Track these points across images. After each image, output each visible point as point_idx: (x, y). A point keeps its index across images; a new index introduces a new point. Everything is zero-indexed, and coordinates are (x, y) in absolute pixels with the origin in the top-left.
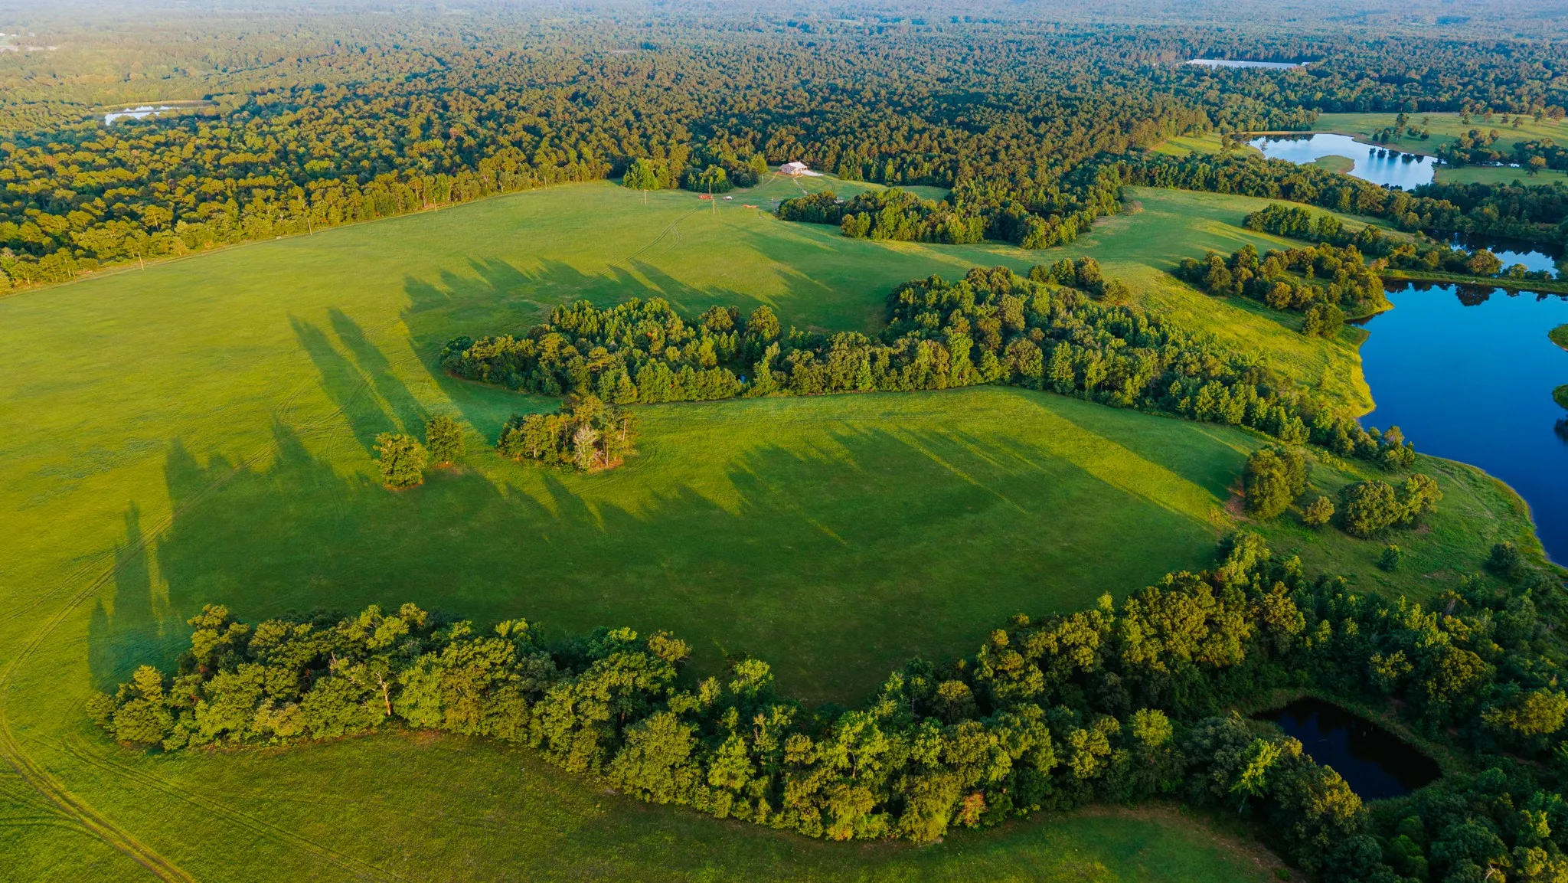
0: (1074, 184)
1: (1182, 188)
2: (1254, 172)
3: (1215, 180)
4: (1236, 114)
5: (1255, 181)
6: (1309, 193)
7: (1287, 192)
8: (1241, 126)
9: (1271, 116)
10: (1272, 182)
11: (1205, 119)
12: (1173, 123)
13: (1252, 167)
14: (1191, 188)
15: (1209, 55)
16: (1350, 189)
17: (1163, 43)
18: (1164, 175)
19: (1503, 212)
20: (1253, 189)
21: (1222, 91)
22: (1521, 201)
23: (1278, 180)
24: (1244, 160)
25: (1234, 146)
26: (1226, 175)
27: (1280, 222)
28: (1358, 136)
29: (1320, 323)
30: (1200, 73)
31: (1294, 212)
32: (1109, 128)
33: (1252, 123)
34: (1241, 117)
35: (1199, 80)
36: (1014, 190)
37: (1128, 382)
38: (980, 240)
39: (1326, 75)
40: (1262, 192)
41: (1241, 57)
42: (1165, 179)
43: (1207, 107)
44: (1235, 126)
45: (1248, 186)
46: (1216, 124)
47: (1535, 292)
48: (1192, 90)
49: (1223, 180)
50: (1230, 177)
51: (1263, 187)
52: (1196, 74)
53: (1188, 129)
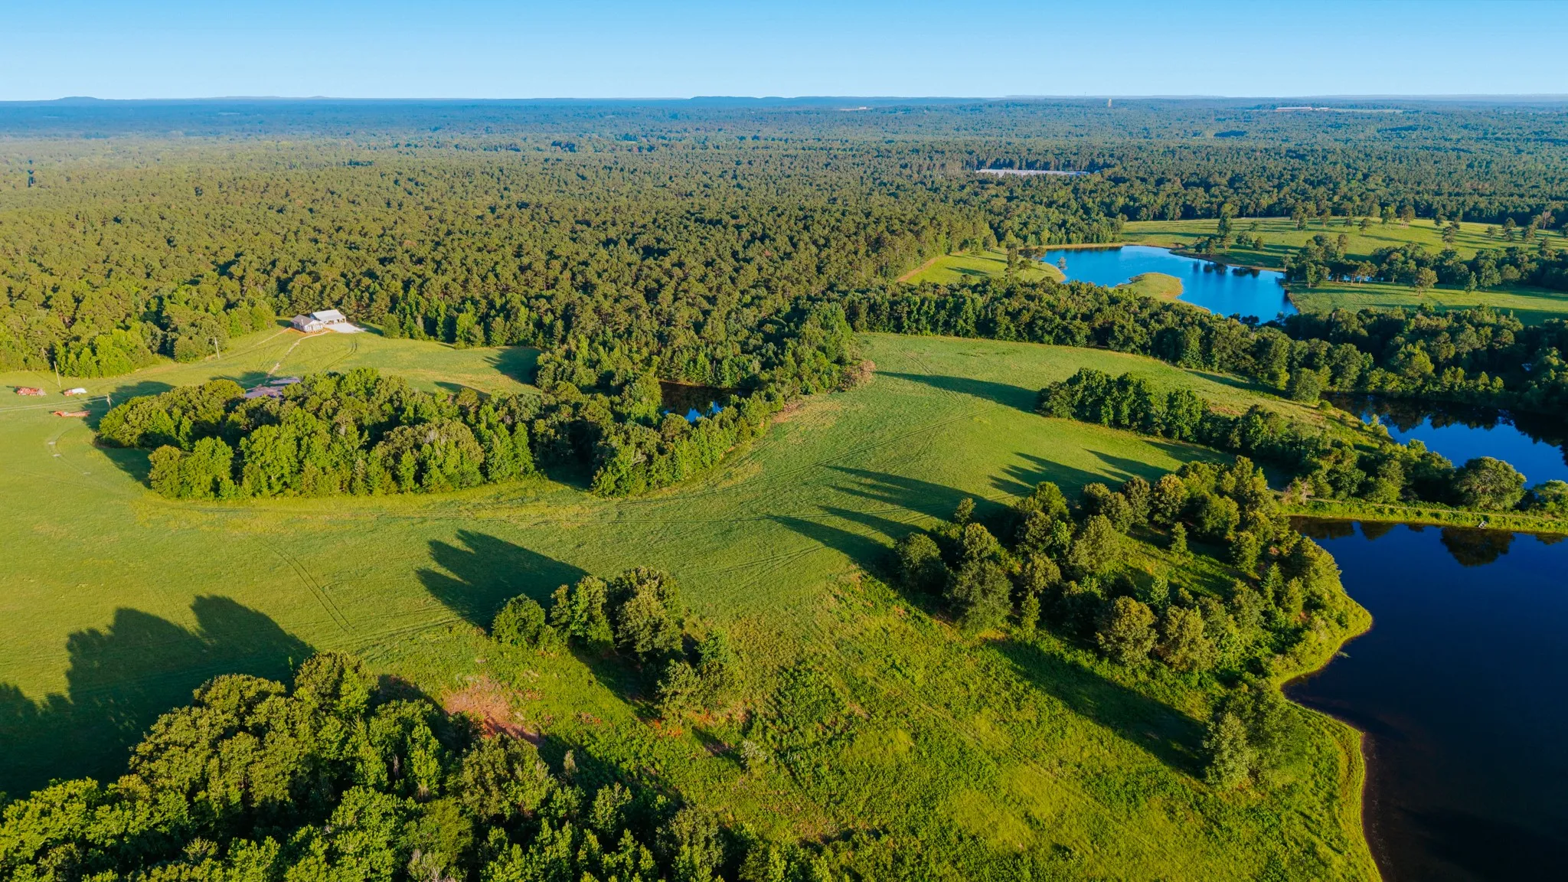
0: (768, 338)
1: (944, 334)
2: (1051, 307)
3: (993, 320)
4: (1025, 224)
5: (1052, 321)
6: (1137, 338)
7: (1102, 338)
8: (1032, 238)
9: (1068, 225)
10: (1078, 322)
11: (987, 231)
12: (942, 237)
13: (1046, 297)
14: (957, 334)
15: (995, 166)
16: (1199, 330)
17: (948, 154)
18: (915, 315)
20: (1050, 333)
21: (1010, 199)
23: (1086, 318)
24: (1034, 286)
25: (1023, 266)
26: (1007, 313)
27: (1101, 401)
29: (1250, 755)
30: (984, 182)
31: (1123, 383)
32: (850, 247)
33: (1046, 234)
34: (1032, 227)
35: (983, 188)
36: (659, 353)
38: (526, 471)
39: (1124, 180)
40: (1065, 337)
41: (1030, 166)
42: (917, 321)
43: (990, 217)
44: (1025, 239)
45: (1042, 328)
46: (1000, 237)
48: (976, 201)
49: (1004, 321)
50: (1014, 316)
51: (1065, 329)
52: (980, 182)
53: (964, 245)
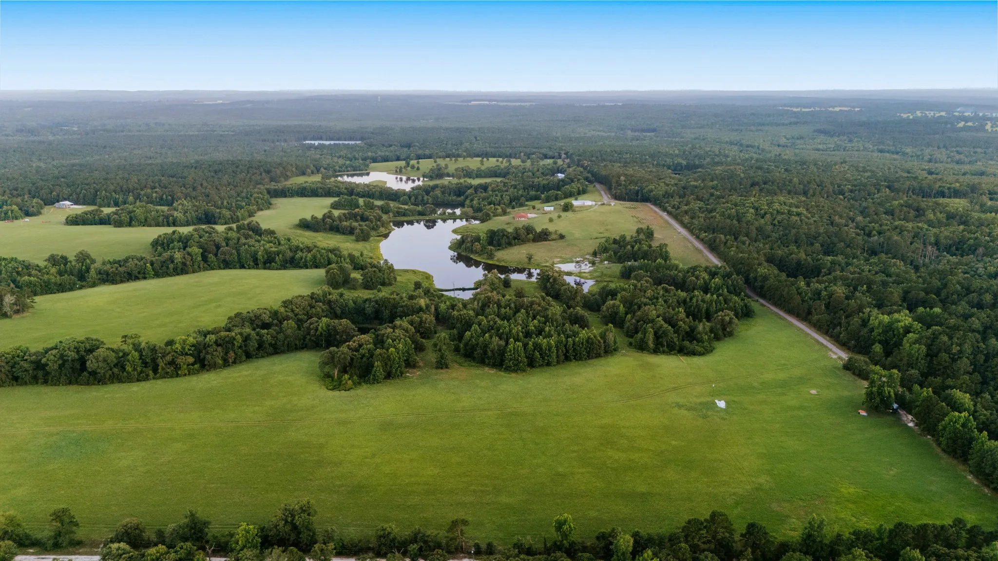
1: (301, 196)
2: (335, 186)
3: (316, 191)
4: (328, 165)
5: (335, 190)
6: (361, 193)
8: (332, 170)
10: (343, 190)
11: (312, 167)
12: (294, 169)
14: (305, 196)
15: (314, 139)
18: (291, 191)
19: (443, 193)
20: (335, 193)
21: (321, 155)
22: (450, 189)
23: (346, 189)
28: (389, 171)
32: (259, 173)
34: (331, 166)
35: (308, 150)
37: (277, 258)
39: (375, 145)
40: (340, 195)
43: (313, 162)
44: (329, 170)
46: (318, 170)
47: (451, 219)
49: (320, 190)
50: (323, 189)
51: (340, 192)
